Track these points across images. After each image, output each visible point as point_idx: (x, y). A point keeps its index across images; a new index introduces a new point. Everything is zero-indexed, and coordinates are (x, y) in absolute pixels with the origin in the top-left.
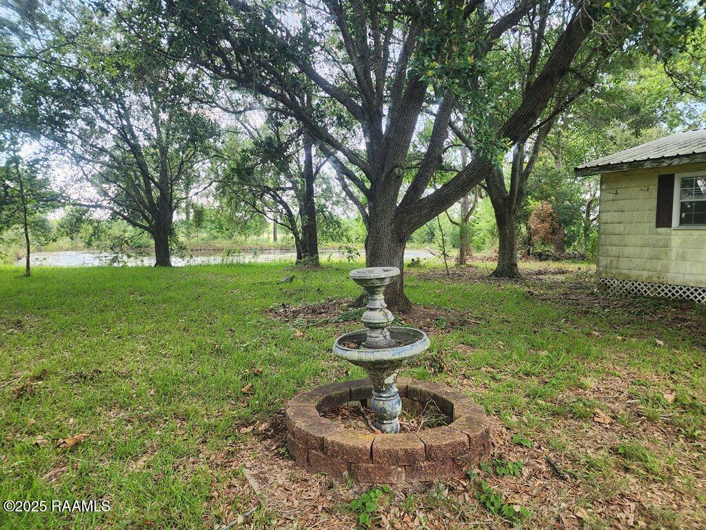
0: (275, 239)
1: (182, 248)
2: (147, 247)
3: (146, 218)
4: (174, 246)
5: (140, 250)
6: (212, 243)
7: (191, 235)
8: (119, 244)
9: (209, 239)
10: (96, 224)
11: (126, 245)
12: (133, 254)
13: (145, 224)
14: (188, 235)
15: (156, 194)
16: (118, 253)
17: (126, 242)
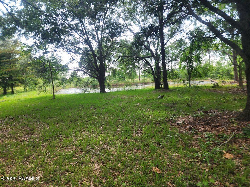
0: (140, 80)
1: (109, 85)
2: (97, 85)
3: (96, 74)
4: (106, 84)
5: (94, 87)
6: (118, 83)
7: (111, 81)
8: (87, 85)
9: (117, 81)
10: (78, 77)
11: (89, 85)
12: (92, 88)
13: (95, 76)
14: (110, 81)
15: (98, 64)
16: (87, 88)
17: (89, 84)
